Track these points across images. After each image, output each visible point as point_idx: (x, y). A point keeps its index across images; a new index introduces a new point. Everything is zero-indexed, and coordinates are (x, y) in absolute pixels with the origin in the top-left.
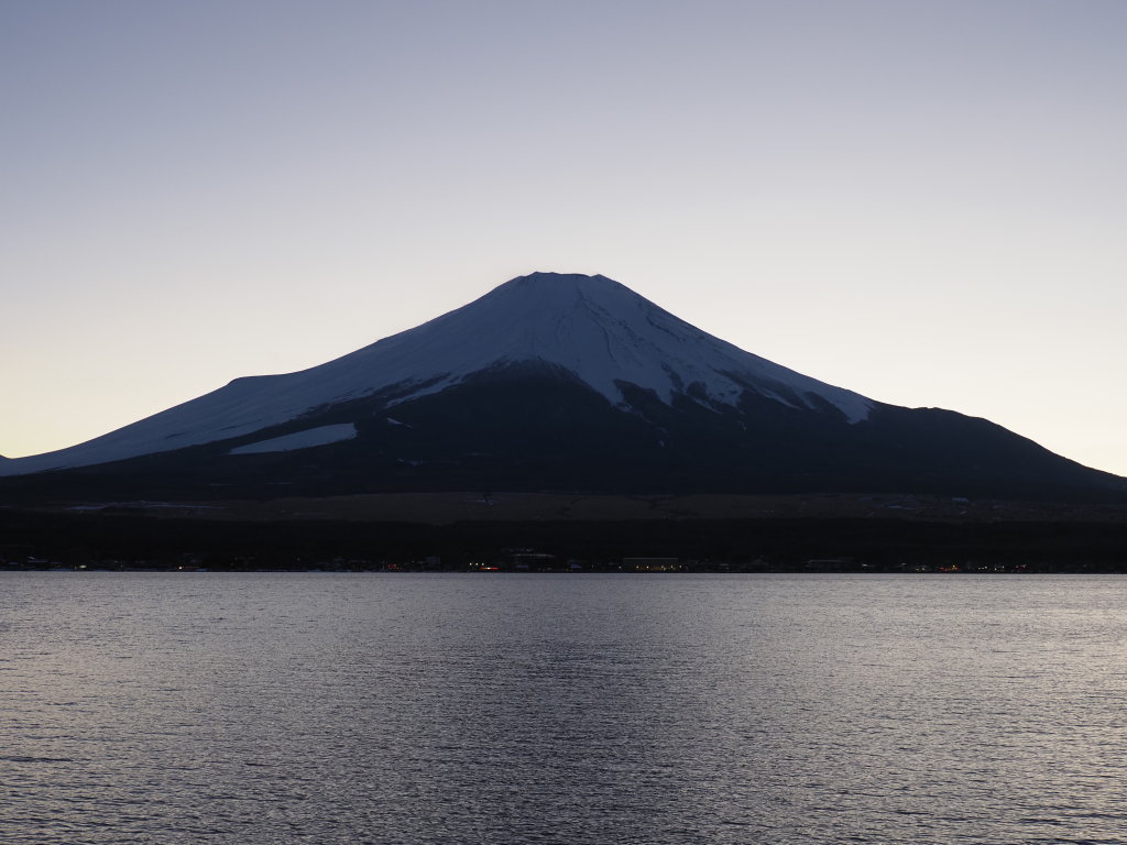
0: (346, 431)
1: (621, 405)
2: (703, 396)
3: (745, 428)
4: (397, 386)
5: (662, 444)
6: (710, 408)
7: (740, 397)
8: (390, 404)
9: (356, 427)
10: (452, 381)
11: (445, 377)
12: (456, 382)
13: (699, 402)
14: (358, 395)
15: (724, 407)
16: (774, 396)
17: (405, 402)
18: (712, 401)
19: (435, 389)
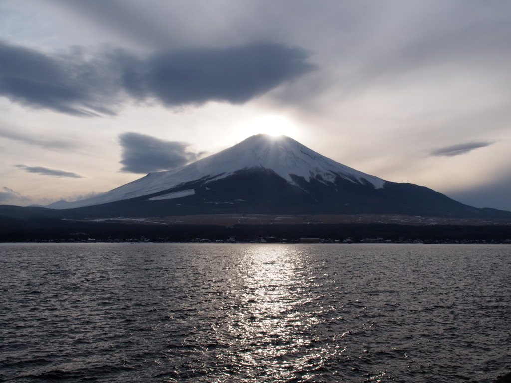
1: (292, 182)
3: (337, 190)
4: (209, 175)
6: (324, 183)
7: (335, 179)
8: (207, 182)
9: (195, 190)
13: (320, 181)
14: (195, 179)
15: (329, 183)
16: (348, 178)
17: (212, 182)
18: (325, 181)
19: (223, 176)
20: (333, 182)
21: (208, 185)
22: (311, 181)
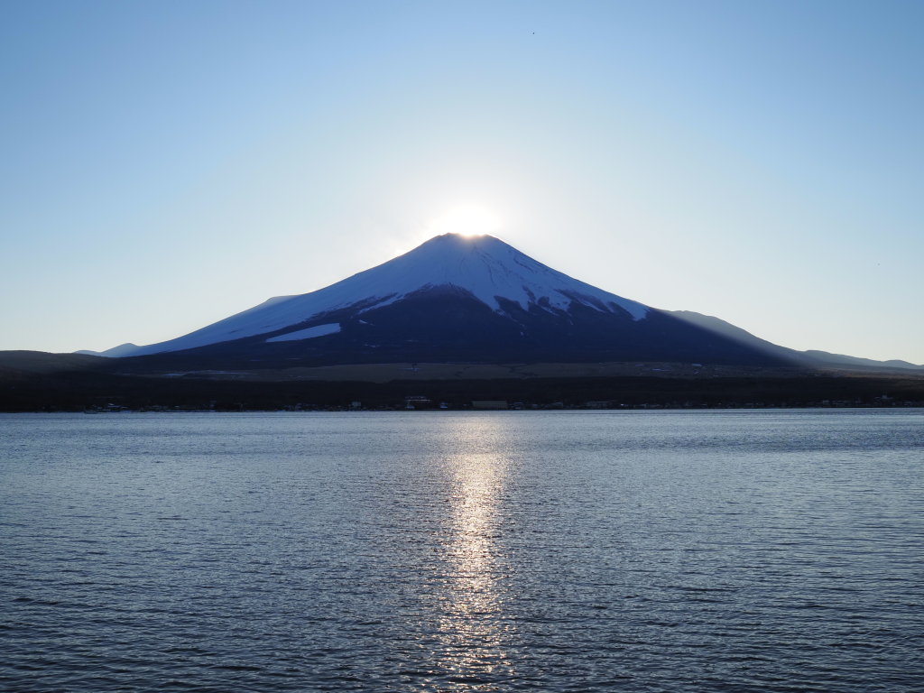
0: (334, 328)
1: (499, 311)
2: (547, 305)
3: (572, 324)
5: (522, 333)
6: (551, 312)
7: (569, 305)
8: (361, 311)
9: (340, 326)
10: (398, 298)
12: (402, 298)
13: (545, 308)
14: (342, 307)
15: (560, 312)
16: (589, 304)
17: (370, 310)
18: (553, 309)
19: (388, 303)
20: (566, 311)
21: (364, 317)
22: (530, 309)
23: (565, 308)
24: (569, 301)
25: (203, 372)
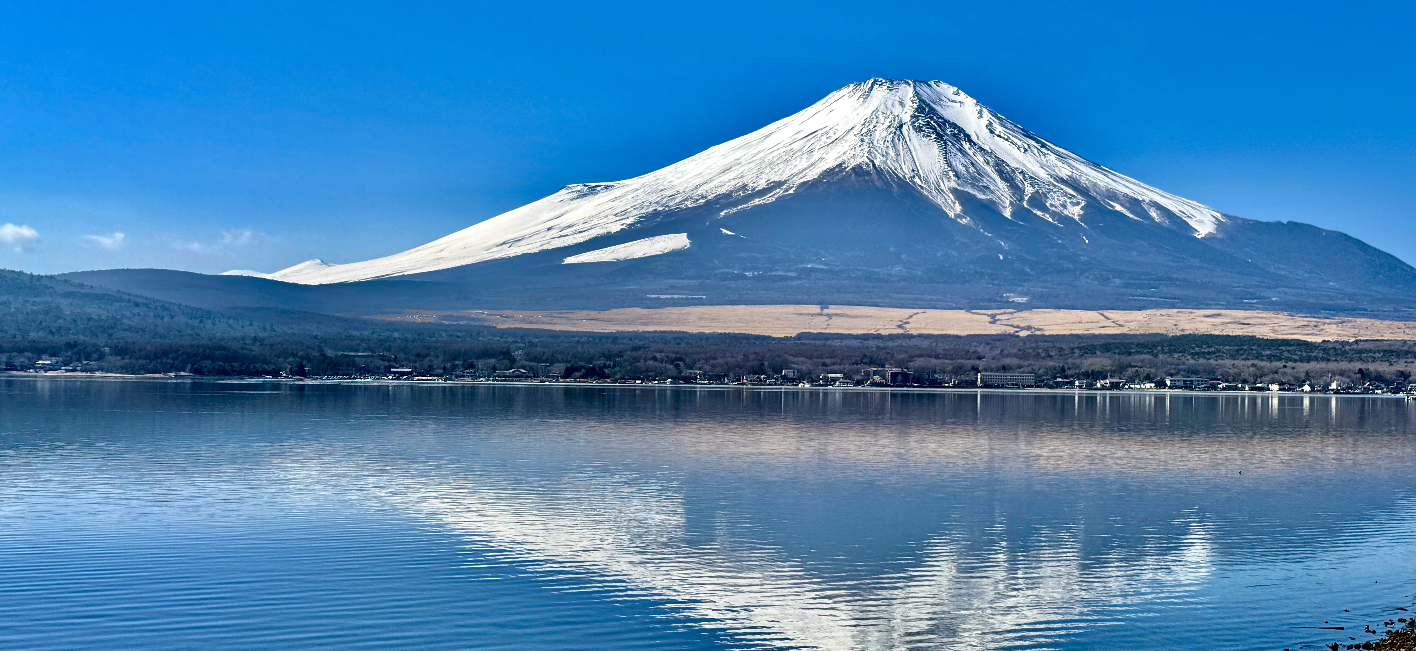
0: (679, 241)
1: (957, 216)
2: (1044, 209)
3: (1087, 241)
4: (728, 195)
5: (1001, 258)
6: (1050, 220)
7: (1081, 209)
8: (722, 214)
9: (689, 238)
10: (787, 190)
11: (779, 184)
12: (791, 191)
13: (1039, 213)
14: (689, 204)
15: (1067, 220)
16: (1118, 208)
17: (739, 211)
18: (1053, 214)
19: (769, 199)
20: (1076, 218)
21: (726, 222)
22: (1013, 214)
23: (1075, 212)
24: (1083, 203)
25: (473, 313)
